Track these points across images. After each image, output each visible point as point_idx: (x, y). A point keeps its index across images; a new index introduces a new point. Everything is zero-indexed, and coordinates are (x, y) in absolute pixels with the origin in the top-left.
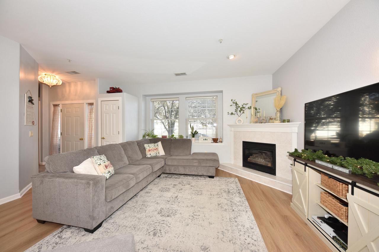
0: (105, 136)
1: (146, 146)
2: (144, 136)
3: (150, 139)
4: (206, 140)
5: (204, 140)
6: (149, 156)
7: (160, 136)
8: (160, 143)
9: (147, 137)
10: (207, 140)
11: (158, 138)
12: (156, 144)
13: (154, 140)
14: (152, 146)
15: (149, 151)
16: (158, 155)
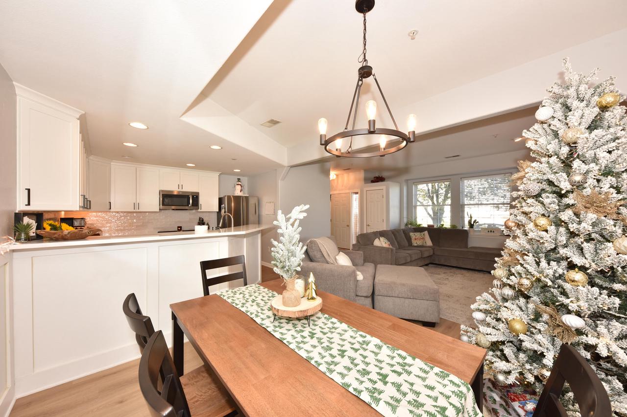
0: (369, 223)
1: (412, 234)
2: (406, 225)
3: (413, 228)
4: (492, 233)
5: (488, 232)
6: (416, 245)
7: (425, 225)
8: (426, 233)
9: (410, 226)
10: (494, 232)
11: (423, 227)
12: (422, 233)
13: (420, 229)
14: (418, 234)
15: (415, 239)
16: (424, 244)
